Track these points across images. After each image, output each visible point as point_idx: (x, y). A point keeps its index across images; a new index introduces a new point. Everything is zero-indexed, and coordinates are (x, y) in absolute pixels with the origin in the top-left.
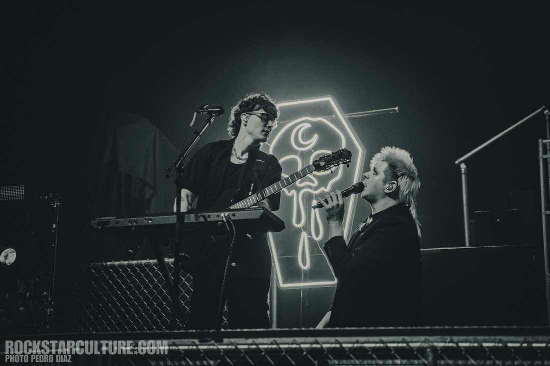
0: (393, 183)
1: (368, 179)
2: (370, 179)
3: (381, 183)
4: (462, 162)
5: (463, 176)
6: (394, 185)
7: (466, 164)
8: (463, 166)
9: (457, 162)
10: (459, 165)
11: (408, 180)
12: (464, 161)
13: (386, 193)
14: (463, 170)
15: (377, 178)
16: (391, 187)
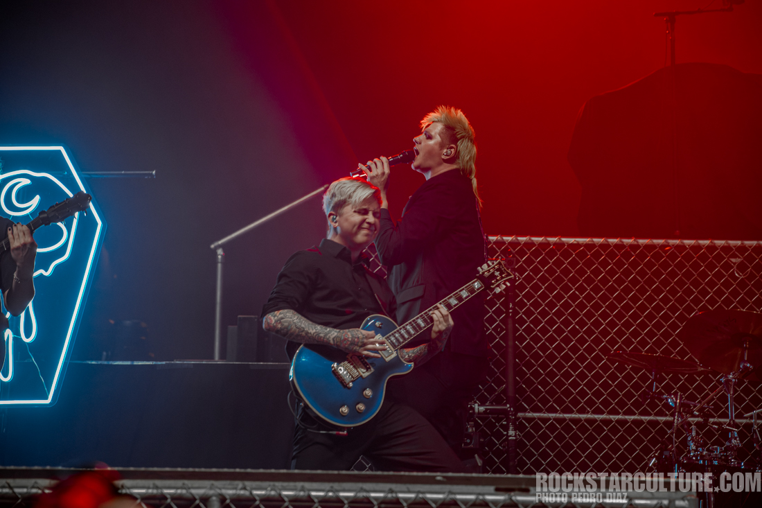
0: (452, 148)
1: (420, 143)
2: (423, 144)
3: (437, 147)
4: (220, 246)
5: (219, 266)
6: (453, 150)
7: (224, 251)
8: (220, 252)
9: (212, 246)
10: (214, 252)
11: (469, 144)
12: (223, 246)
13: (443, 159)
14: (220, 257)
15: (431, 142)
16: (449, 152)
